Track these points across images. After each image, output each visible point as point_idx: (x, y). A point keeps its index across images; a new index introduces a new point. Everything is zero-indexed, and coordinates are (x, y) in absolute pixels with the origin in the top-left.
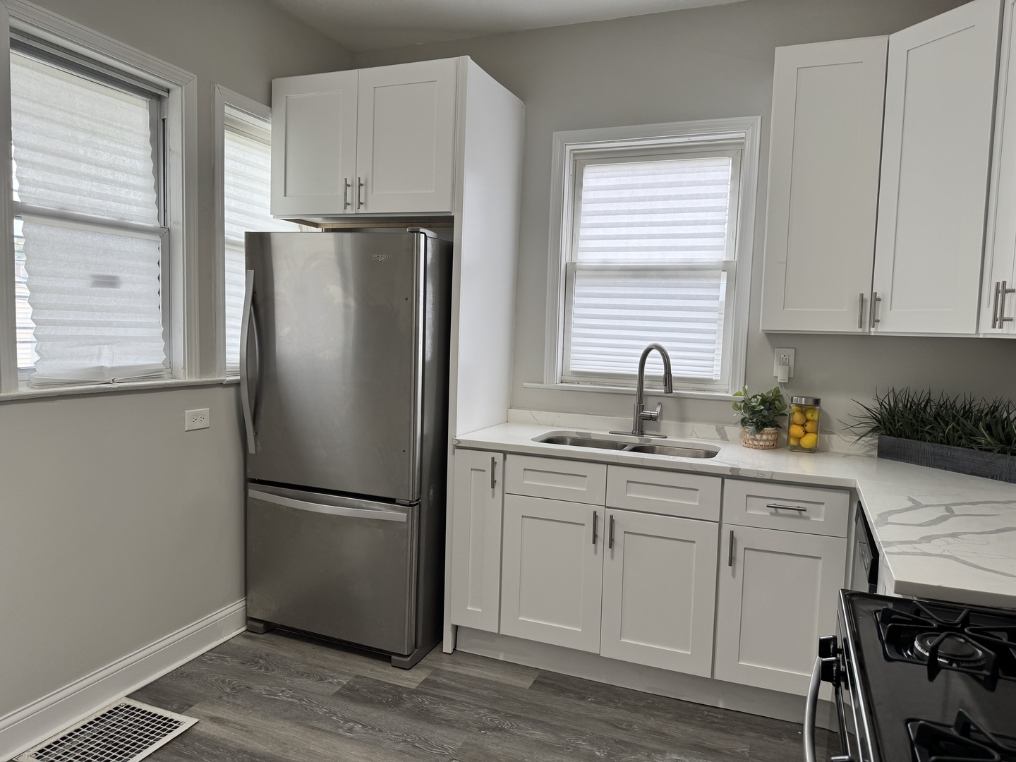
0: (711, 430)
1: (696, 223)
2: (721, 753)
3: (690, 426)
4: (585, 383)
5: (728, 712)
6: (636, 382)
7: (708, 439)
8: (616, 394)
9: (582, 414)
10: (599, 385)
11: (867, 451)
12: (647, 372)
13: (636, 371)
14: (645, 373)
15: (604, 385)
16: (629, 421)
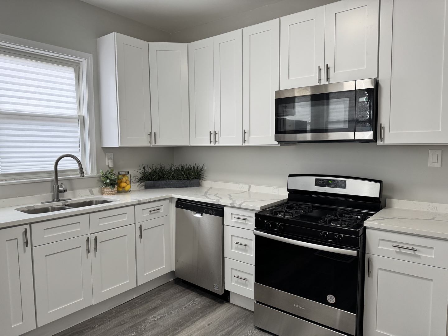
0: (87, 191)
1: (63, 96)
2: (157, 307)
3: (78, 192)
4: (11, 180)
5: (138, 297)
6: (54, 174)
7: (86, 196)
8: (36, 182)
9: (17, 197)
10: (20, 180)
11: (139, 188)
12: (59, 169)
13: (53, 169)
14: (58, 169)
15: (23, 179)
16: (49, 195)
